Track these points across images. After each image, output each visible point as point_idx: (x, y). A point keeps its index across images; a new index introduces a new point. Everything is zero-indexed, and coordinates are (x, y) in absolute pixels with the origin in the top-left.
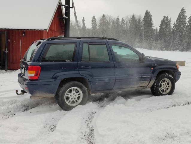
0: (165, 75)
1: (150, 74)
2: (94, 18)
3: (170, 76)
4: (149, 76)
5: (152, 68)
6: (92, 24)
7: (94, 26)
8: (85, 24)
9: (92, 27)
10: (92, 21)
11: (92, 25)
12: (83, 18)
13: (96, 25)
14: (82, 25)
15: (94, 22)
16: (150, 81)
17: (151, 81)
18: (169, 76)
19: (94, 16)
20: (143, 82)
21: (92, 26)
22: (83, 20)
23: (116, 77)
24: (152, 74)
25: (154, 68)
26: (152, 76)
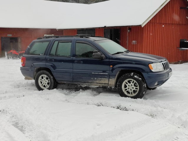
0: (128, 75)
1: (109, 72)
3: (136, 76)
4: (107, 74)
5: (111, 66)
16: (109, 79)
18: (133, 76)
20: (101, 79)
23: (74, 70)
24: (111, 72)
25: (113, 67)
26: (111, 74)
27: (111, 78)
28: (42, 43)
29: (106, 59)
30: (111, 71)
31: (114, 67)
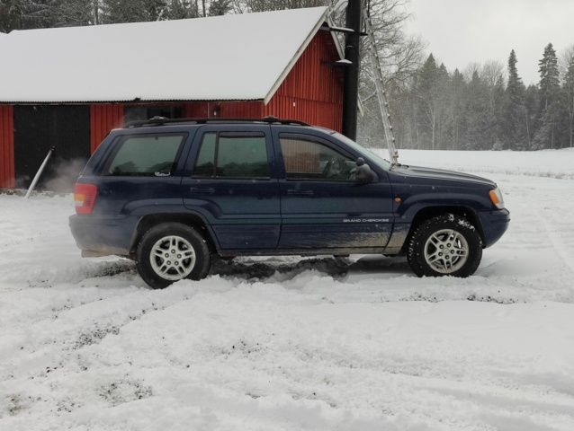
0: (443, 220)
1: (391, 215)
2: (549, 51)
3: (461, 223)
4: (387, 220)
5: (398, 200)
6: (543, 70)
7: (547, 77)
8: (518, 73)
9: (542, 82)
10: (543, 61)
11: (540, 74)
12: (513, 54)
13: (557, 73)
14: (506, 76)
15: (549, 66)
16: (392, 233)
17: (394, 234)
18: (456, 221)
19: (550, 46)
20: (368, 236)
21: (540, 79)
22: (512, 61)
23: (284, 216)
24: (396, 215)
25: (403, 200)
26: (397, 220)
27: (397, 231)
28: (157, 139)
29: (380, 182)
30: (397, 212)
31: (405, 202)
